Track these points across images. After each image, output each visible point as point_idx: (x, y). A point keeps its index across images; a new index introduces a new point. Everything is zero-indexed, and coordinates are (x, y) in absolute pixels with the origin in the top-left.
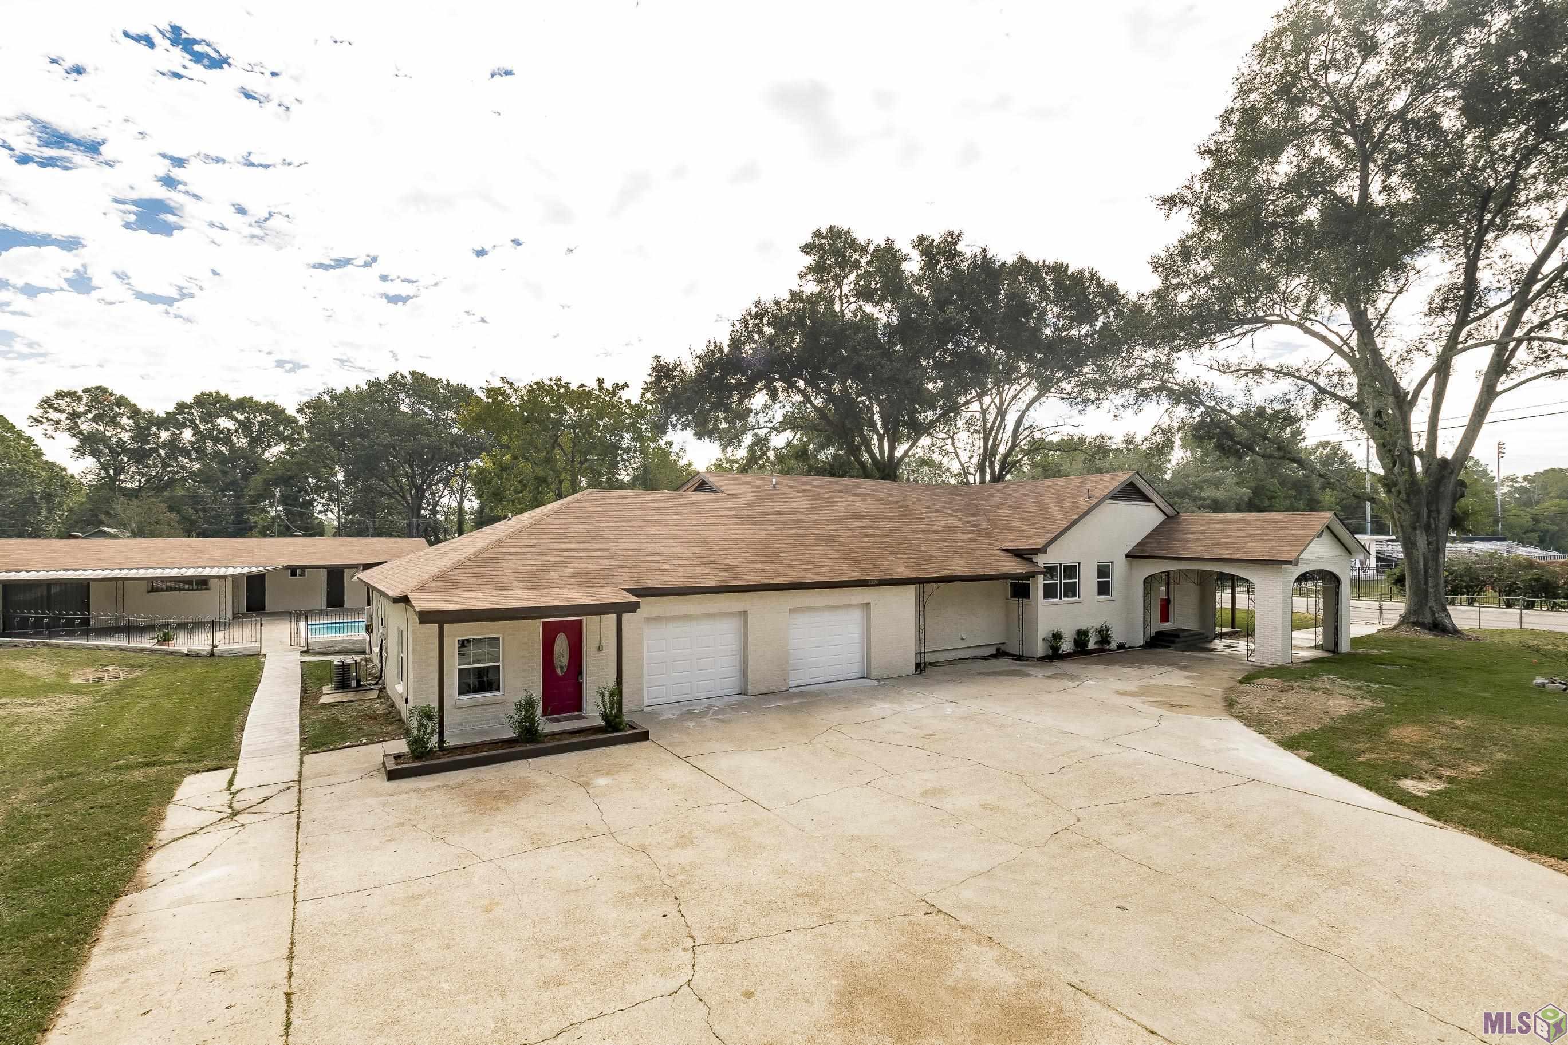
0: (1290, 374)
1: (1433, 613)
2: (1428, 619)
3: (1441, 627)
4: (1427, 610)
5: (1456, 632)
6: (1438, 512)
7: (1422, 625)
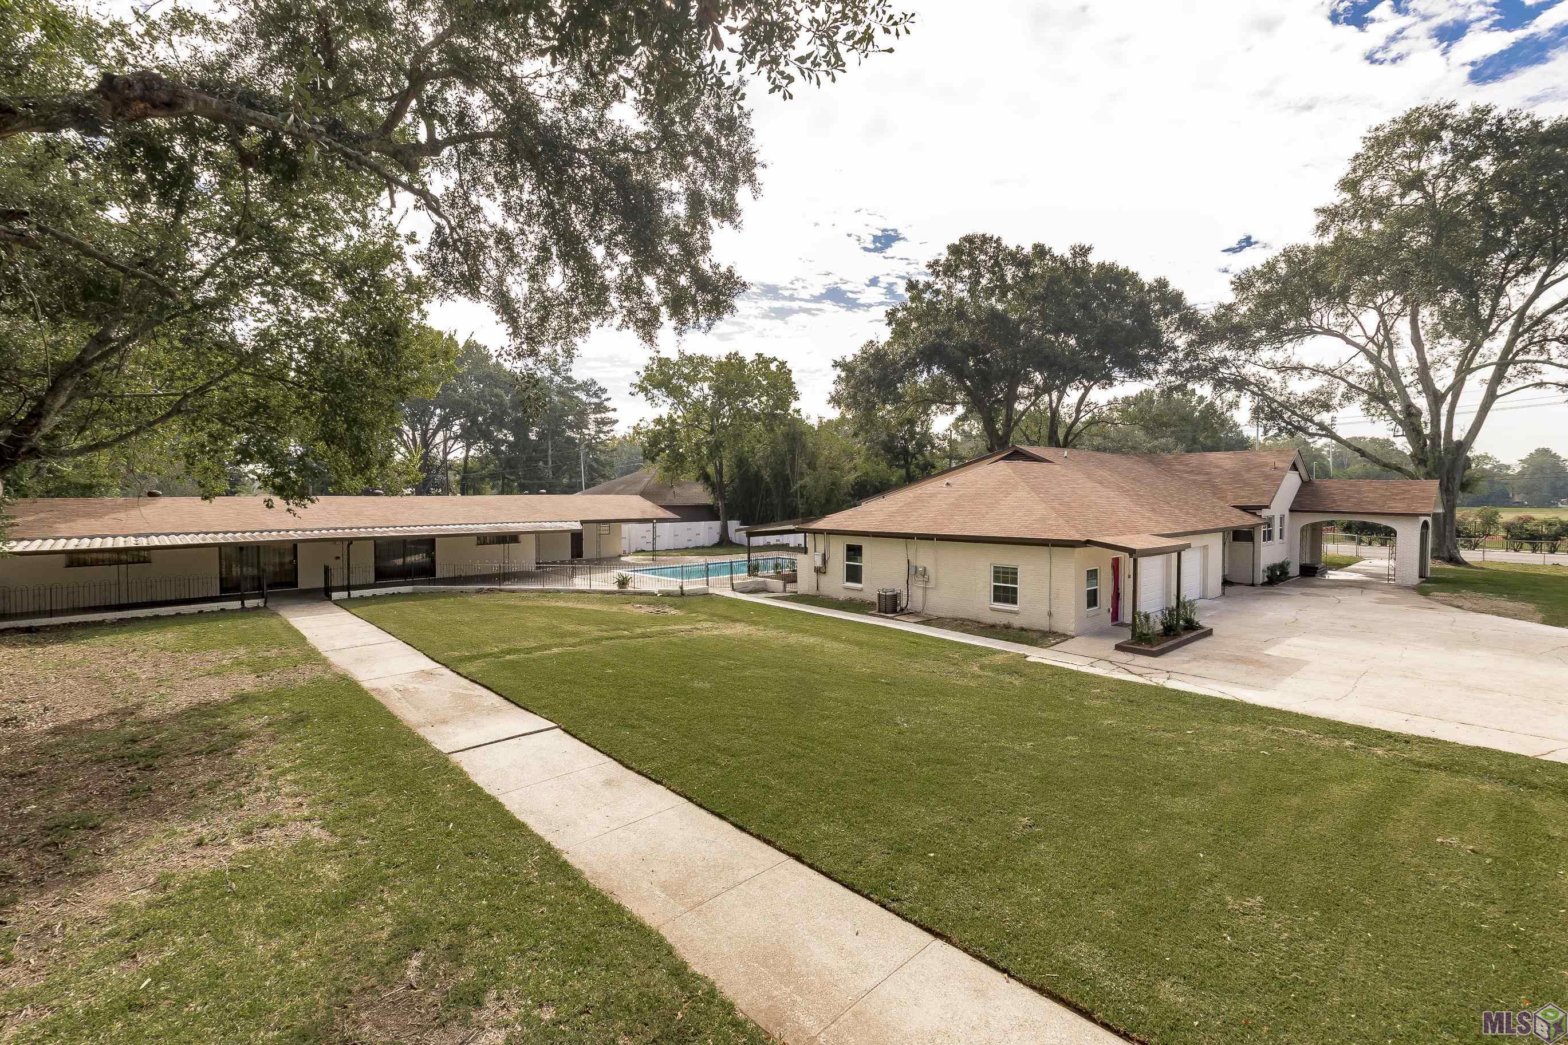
0: (1325, 373)
1: (1449, 551)
2: (1446, 555)
3: (1455, 560)
4: (1445, 549)
5: (1465, 563)
6: (1454, 479)
7: (1443, 559)
